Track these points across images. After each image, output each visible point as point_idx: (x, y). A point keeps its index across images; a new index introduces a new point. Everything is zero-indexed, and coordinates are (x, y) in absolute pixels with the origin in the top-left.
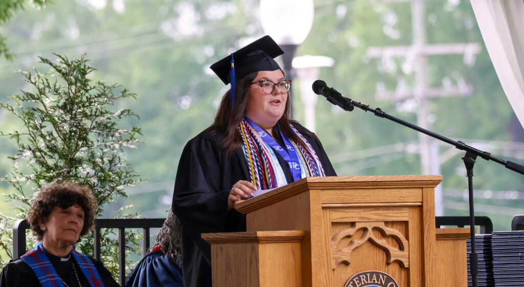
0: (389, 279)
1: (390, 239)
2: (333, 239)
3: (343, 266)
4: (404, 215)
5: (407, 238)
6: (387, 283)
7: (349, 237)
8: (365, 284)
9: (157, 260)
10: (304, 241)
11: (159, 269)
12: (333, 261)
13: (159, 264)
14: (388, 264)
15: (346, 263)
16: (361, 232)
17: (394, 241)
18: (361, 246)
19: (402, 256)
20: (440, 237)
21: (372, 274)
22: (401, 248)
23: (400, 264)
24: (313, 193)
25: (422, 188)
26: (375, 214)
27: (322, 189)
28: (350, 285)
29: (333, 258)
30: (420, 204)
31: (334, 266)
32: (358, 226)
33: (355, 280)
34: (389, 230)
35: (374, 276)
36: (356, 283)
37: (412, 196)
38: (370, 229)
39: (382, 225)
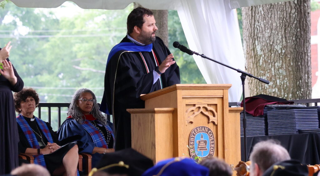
0: (209, 130)
1: (209, 112)
2: (186, 111)
3: (190, 124)
4: (216, 101)
5: (217, 111)
6: (208, 131)
7: (193, 111)
8: (199, 132)
9: (71, 122)
10: (174, 113)
11: (72, 126)
12: (186, 122)
13: (72, 124)
14: (208, 123)
15: (191, 123)
16: (198, 109)
17: (211, 113)
18: (198, 115)
19: (214, 120)
20: (231, 111)
21: (202, 127)
22: (214, 116)
23: (214, 123)
24: (178, 91)
25: (223, 89)
26: (204, 101)
27: (182, 90)
28: (193, 132)
29: (186, 120)
30: (222, 96)
31: (187, 124)
32: (197, 106)
33: (195, 130)
34: (209, 108)
35: (203, 128)
36: (196, 131)
37: (219, 93)
38: (201, 107)
39: (206, 106)
